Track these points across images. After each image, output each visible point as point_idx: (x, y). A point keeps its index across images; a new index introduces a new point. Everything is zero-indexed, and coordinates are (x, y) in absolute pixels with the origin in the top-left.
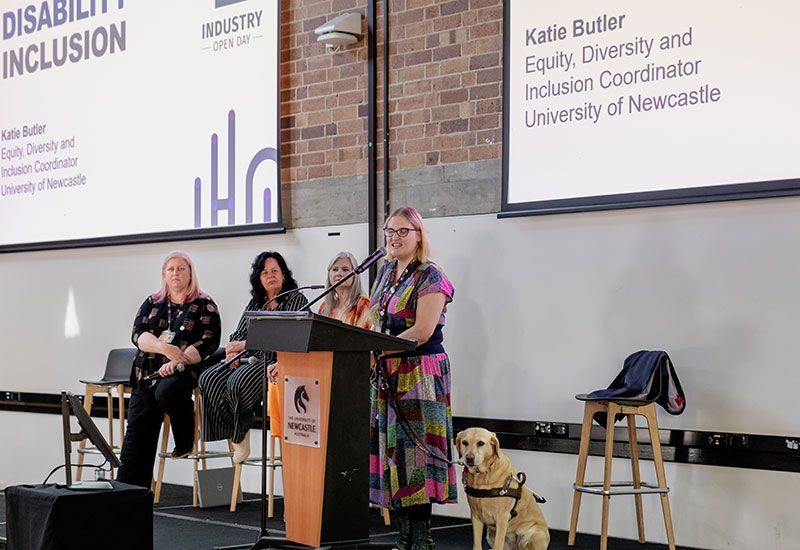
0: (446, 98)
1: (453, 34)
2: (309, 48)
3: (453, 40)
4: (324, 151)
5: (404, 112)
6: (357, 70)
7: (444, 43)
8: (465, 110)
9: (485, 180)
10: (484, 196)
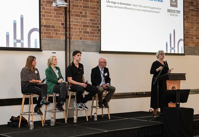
0: (84, 26)
1: (86, 12)
2: (46, 4)
3: (86, 14)
4: (51, 32)
5: (74, 27)
6: (61, 14)
7: (84, 14)
8: (89, 30)
9: (93, 45)
10: (93, 48)
